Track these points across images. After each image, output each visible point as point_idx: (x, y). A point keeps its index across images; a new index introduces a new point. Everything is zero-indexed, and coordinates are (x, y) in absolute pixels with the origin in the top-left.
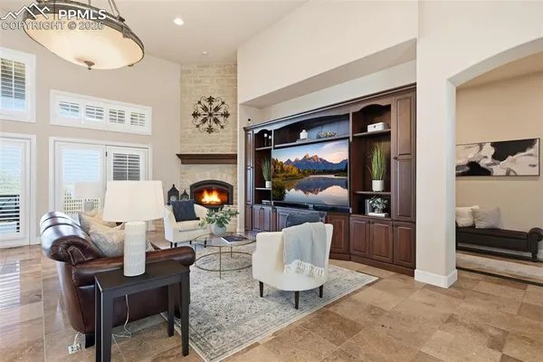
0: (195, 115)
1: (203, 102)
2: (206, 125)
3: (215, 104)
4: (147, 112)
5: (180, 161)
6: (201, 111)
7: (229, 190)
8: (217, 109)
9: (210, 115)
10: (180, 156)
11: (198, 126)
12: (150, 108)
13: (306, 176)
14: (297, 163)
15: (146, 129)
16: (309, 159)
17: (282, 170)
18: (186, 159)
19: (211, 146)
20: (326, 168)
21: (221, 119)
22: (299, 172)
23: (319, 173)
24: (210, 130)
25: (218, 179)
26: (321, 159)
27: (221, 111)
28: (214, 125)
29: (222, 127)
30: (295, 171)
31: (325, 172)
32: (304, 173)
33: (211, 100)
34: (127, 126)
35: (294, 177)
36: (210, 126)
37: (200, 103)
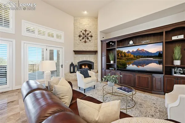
0: (80, 36)
1: (83, 32)
2: (84, 40)
3: (87, 32)
4: (62, 34)
5: (74, 53)
6: (82, 34)
7: (92, 64)
8: (88, 34)
9: (86, 36)
10: (74, 51)
11: (81, 40)
12: (63, 32)
13: (138, 58)
14: (133, 53)
15: (62, 40)
16: (140, 51)
17: (125, 56)
18: (77, 52)
19: (86, 48)
20: (148, 55)
21: (90, 38)
22: (134, 57)
23: (145, 57)
24: (85, 42)
25: (88, 60)
26: (146, 51)
27: (89, 35)
28: (87, 40)
29: (90, 41)
30: (132, 56)
31: (148, 57)
32: (137, 57)
33: (86, 31)
34: (55, 39)
35: (132, 59)
36: (85, 40)
37: (81, 32)
